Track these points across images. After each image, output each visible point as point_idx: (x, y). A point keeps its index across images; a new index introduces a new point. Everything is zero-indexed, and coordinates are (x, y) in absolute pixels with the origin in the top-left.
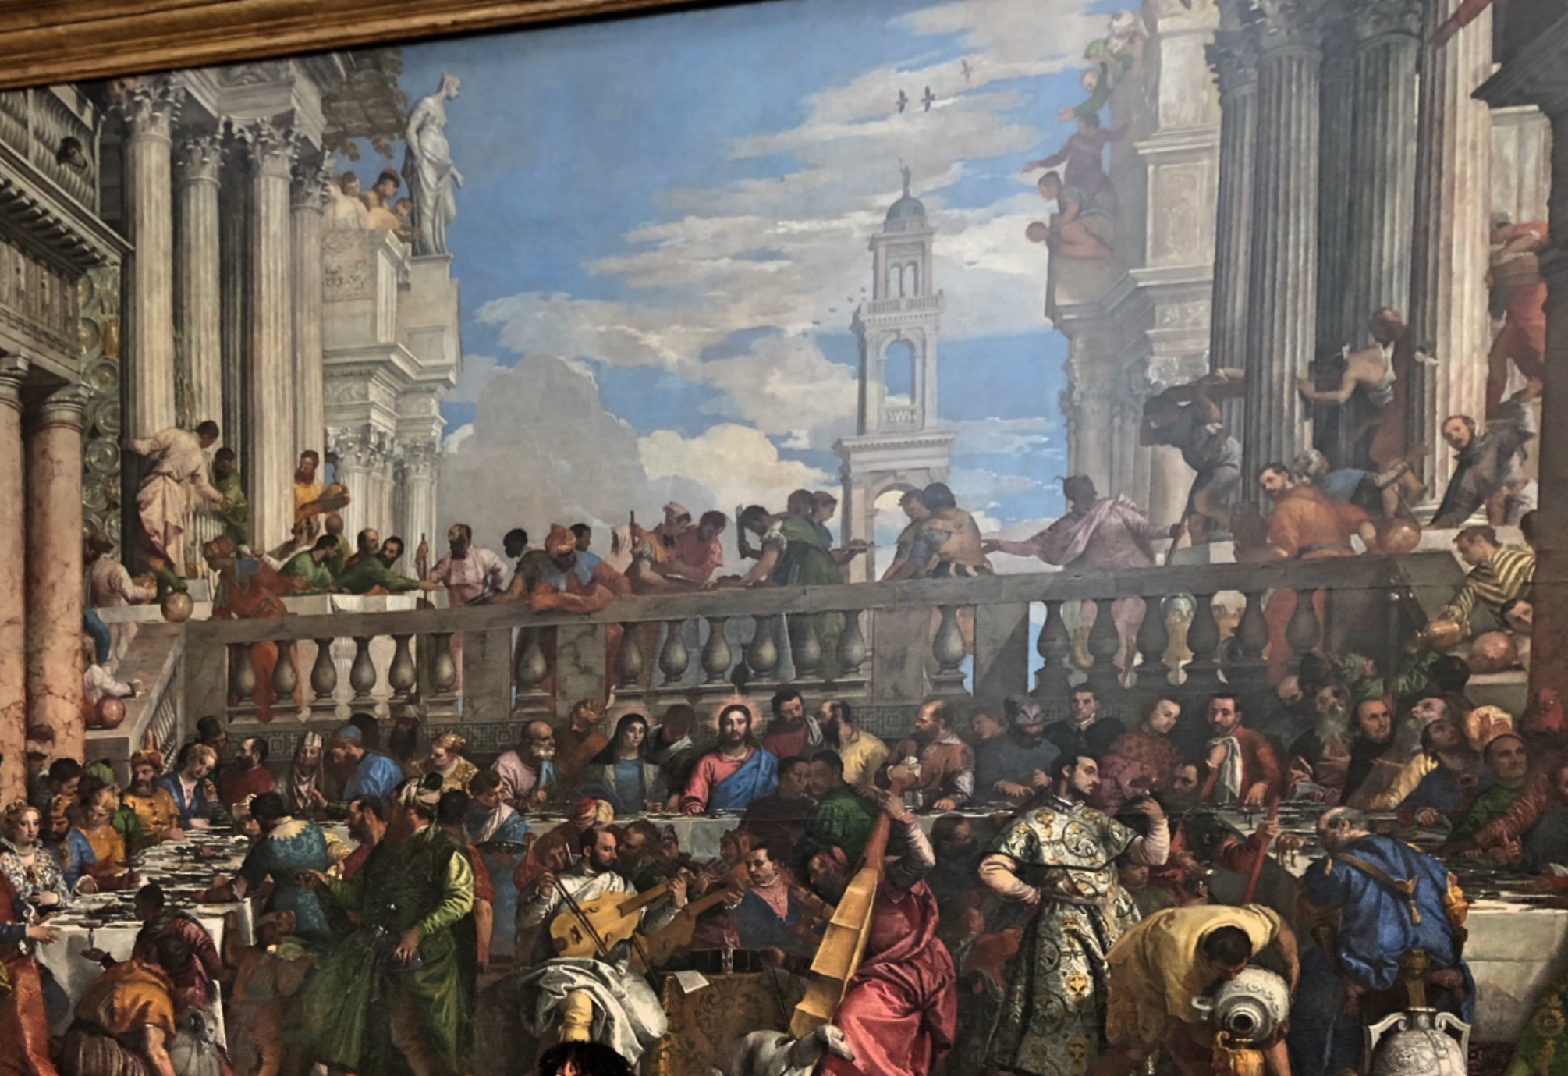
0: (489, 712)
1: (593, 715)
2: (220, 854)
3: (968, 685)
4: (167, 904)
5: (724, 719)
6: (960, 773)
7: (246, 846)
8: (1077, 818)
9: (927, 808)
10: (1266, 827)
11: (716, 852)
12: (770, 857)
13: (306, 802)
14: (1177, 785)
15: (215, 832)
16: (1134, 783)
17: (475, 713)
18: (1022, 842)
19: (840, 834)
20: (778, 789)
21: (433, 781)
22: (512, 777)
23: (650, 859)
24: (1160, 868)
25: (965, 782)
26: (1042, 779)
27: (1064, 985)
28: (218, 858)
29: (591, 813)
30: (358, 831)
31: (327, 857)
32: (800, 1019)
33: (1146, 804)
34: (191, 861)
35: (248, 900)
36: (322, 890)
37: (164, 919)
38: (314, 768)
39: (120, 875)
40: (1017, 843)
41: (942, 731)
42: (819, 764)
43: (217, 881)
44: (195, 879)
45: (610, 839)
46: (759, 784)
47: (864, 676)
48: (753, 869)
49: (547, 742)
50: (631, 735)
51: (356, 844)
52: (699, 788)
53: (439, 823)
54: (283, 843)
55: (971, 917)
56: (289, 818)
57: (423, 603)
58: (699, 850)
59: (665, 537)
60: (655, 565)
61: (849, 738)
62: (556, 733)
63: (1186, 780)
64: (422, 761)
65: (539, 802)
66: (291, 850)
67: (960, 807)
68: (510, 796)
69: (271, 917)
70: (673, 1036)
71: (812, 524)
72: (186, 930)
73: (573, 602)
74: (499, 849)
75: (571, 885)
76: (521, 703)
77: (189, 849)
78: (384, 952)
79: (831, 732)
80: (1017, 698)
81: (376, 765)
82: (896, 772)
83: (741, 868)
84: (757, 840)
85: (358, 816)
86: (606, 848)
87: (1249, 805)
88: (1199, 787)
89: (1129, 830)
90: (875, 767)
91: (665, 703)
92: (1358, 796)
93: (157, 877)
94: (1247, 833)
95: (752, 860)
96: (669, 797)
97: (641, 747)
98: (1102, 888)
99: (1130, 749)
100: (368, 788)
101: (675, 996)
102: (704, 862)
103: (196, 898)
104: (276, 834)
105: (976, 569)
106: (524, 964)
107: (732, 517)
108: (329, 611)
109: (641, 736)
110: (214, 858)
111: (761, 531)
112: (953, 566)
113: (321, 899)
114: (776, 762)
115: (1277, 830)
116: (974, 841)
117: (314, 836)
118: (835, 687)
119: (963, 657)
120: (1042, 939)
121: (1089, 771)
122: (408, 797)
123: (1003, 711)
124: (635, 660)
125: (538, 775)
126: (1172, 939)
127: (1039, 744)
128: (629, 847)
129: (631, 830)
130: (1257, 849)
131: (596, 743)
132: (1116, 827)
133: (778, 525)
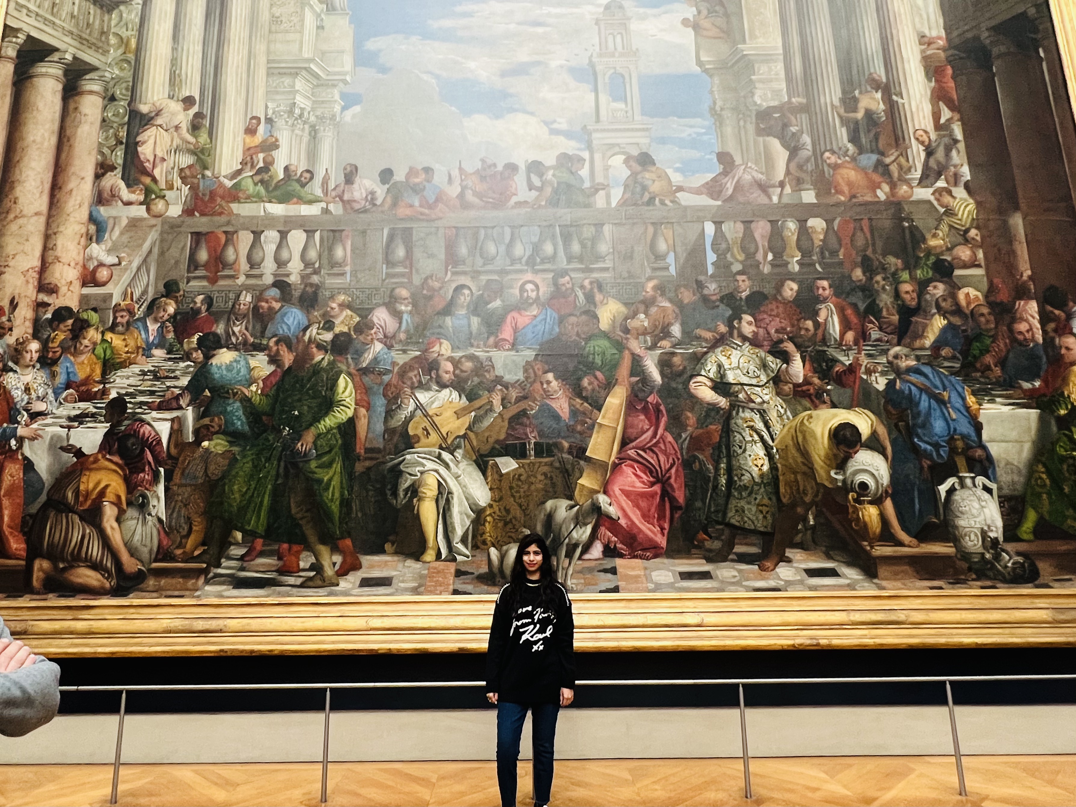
0: (367, 280)
1: (437, 285)
2: (172, 375)
3: (673, 270)
4: (129, 411)
5: (522, 289)
6: (672, 324)
7: (192, 369)
8: (746, 352)
9: (653, 347)
10: (858, 359)
11: (520, 376)
12: (556, 378)
13: (238, 339)
14: (803, 332)
15: (170, 359)
16: (777, 331)
17: (357, 282)
18: (714, 369)
19: (600, 363)
20: (560, 333)
21: (329, 325)
22: (383, 325)
23: (476, 380)
24: (799, 385)
25: (676, 330)
26: (723, 328)
27: (751, 464)
28: (171, 378)
29: (436, 348)
30: (274, 360)
31: (251, 378)
32: (581, 491)
33: (785, 344)
34: (150, 380)
35: (190, 408)
36: (246, 401)
37: (126, 422)
38: (245, 316)
39: (96, 389)
40: (711, 368)
41: (660, 299)
42: (584, 318)
43: (168, 395)
44: (152, 393)
45: (449, 367)
46: (547, 330)
47: (608, 264)
48: (545, 386)
49: (406, 301)
50: (462, 298)
51: (272, 368)
52: (507, 333)
53: (332, 353)
54: (219, 368)
55: (688, 418)
56: (225, 349)
57: (326, 212)
58: (510, 372)
59: (481, 176)
60: (475, 194)
61: (601, 302)
62: (413, 295)
63: (807, 330)
64: (321, 312)
65: (401, 341)
66: (225, 372)
67: (674, 346)
68: (381, 336)
69: (206, 421)
70: (495, 504)
71: (572, 173)
72: (142, 431)
73: (422, 214)
74: (373, 372)
75: (423, 397)
76: (388, 275)
77: (149, 371)
78: (289, 446)
79: (590, 298)
80: (702, 278)
81: (289, 314)
82: (632, 324)
83: (537, 386)
84: (546, 367)
85: (275, 348)
86: (447, 372)
87: (846, 345)
88: (815, 334)
89: (778, 361)
90: (619, 320)
91: (484, 278)
92: (907, 340)
93: (123, 392)
94: (847, 363)
95: (544, 381)
96: (488, 338)
97: (468, 306)
98: (766, 398)
99: (772, 310)
100: (283, 330)
101: (496, 476)
102: (513, 382)
103: (151, 406)
104: (214, 361)
105: (672, 202)
106: (389, 454)
107: (522, 167)
108: (264, 214)
109: (468, 299)
110: (167, 377)
111: (541, 175)
112: (657, 199)
113: (244, 408)
114: (556, 316)
115: (864, 361)
116: (685, 368)
117: (243, 363)
118: (592, 270)
119: (668, 253)
120: (733, 432)
121: (750, 323)
122: (310, 338)
123: (695, 286)
124: (463, 250)
125: (400, 323)
126: (813, 431)
127: (718, 306)
128: (462, 371)
129: (463, 360)
130: (855, 372)
131: (439, 304)
132: (770, 358)
133: (551, 172)
